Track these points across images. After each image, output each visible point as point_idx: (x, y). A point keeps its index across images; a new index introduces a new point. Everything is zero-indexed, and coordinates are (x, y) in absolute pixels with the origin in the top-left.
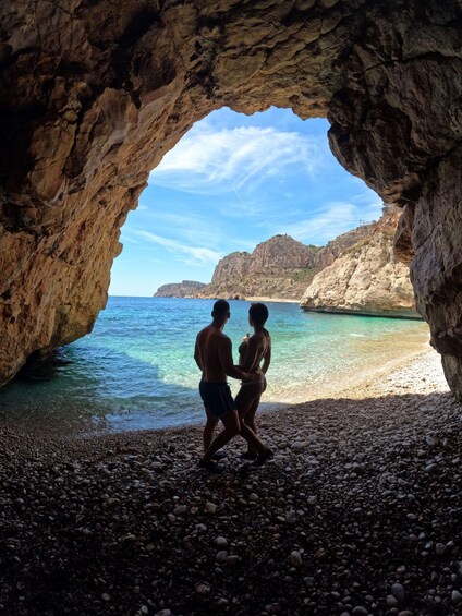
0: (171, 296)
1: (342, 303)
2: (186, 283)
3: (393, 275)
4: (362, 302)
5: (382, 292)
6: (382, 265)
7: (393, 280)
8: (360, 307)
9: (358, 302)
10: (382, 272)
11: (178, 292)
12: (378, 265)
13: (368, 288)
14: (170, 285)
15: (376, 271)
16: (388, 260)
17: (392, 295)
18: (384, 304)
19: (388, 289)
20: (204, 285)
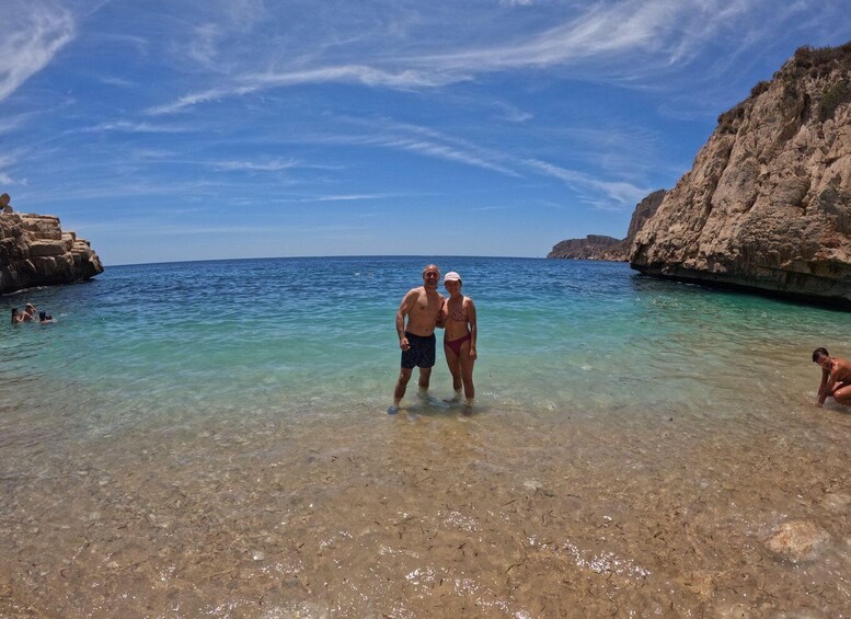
0: (572, 257)
1: (693, 254)
2: (591, 239)
3: (817, 155)
4: (731, 248)
5: (784, 215)
6: (788, 133)
7: (814, 170)
8: (726, 262)
9: (723, 249)
10: (787, 155)
11: (580, 251)
12: (775, 134)
13: (750, 204)
14: (569, 243)
15: (772, 155)
16: (803, 115)
17: (813, 222)
18: (786, 254)
19: (799, 204)
20: (617, 241)
